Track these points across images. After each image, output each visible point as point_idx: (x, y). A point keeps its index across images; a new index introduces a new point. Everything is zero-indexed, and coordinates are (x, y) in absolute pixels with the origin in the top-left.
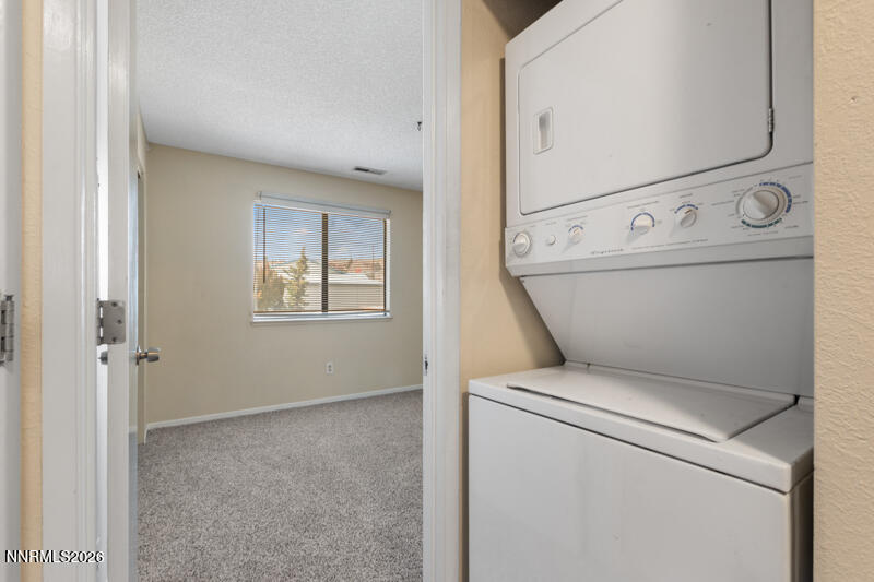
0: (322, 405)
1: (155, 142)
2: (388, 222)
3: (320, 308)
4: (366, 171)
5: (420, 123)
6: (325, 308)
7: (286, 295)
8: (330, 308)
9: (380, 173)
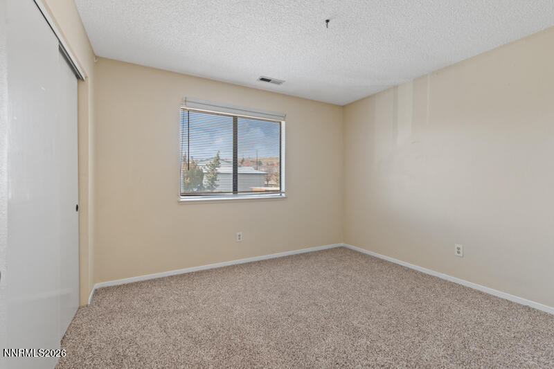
0: (234, 267)
1: (100, 56)
2: (283, 123)
3: (232, 190)
4: (268, 80)
5: (328, 21)
6: (235, 190)
7: (205, 181)
8: (239, 190)
9: (279, 83)
